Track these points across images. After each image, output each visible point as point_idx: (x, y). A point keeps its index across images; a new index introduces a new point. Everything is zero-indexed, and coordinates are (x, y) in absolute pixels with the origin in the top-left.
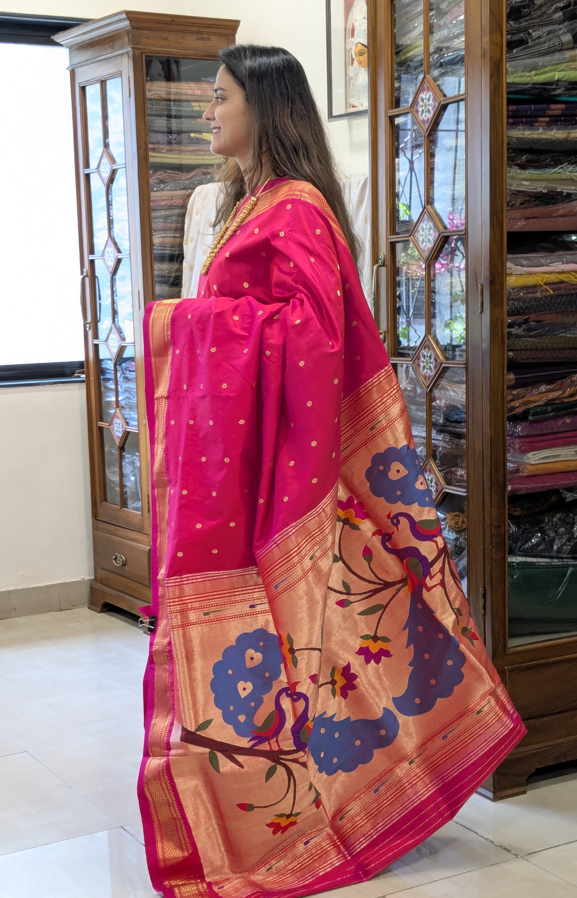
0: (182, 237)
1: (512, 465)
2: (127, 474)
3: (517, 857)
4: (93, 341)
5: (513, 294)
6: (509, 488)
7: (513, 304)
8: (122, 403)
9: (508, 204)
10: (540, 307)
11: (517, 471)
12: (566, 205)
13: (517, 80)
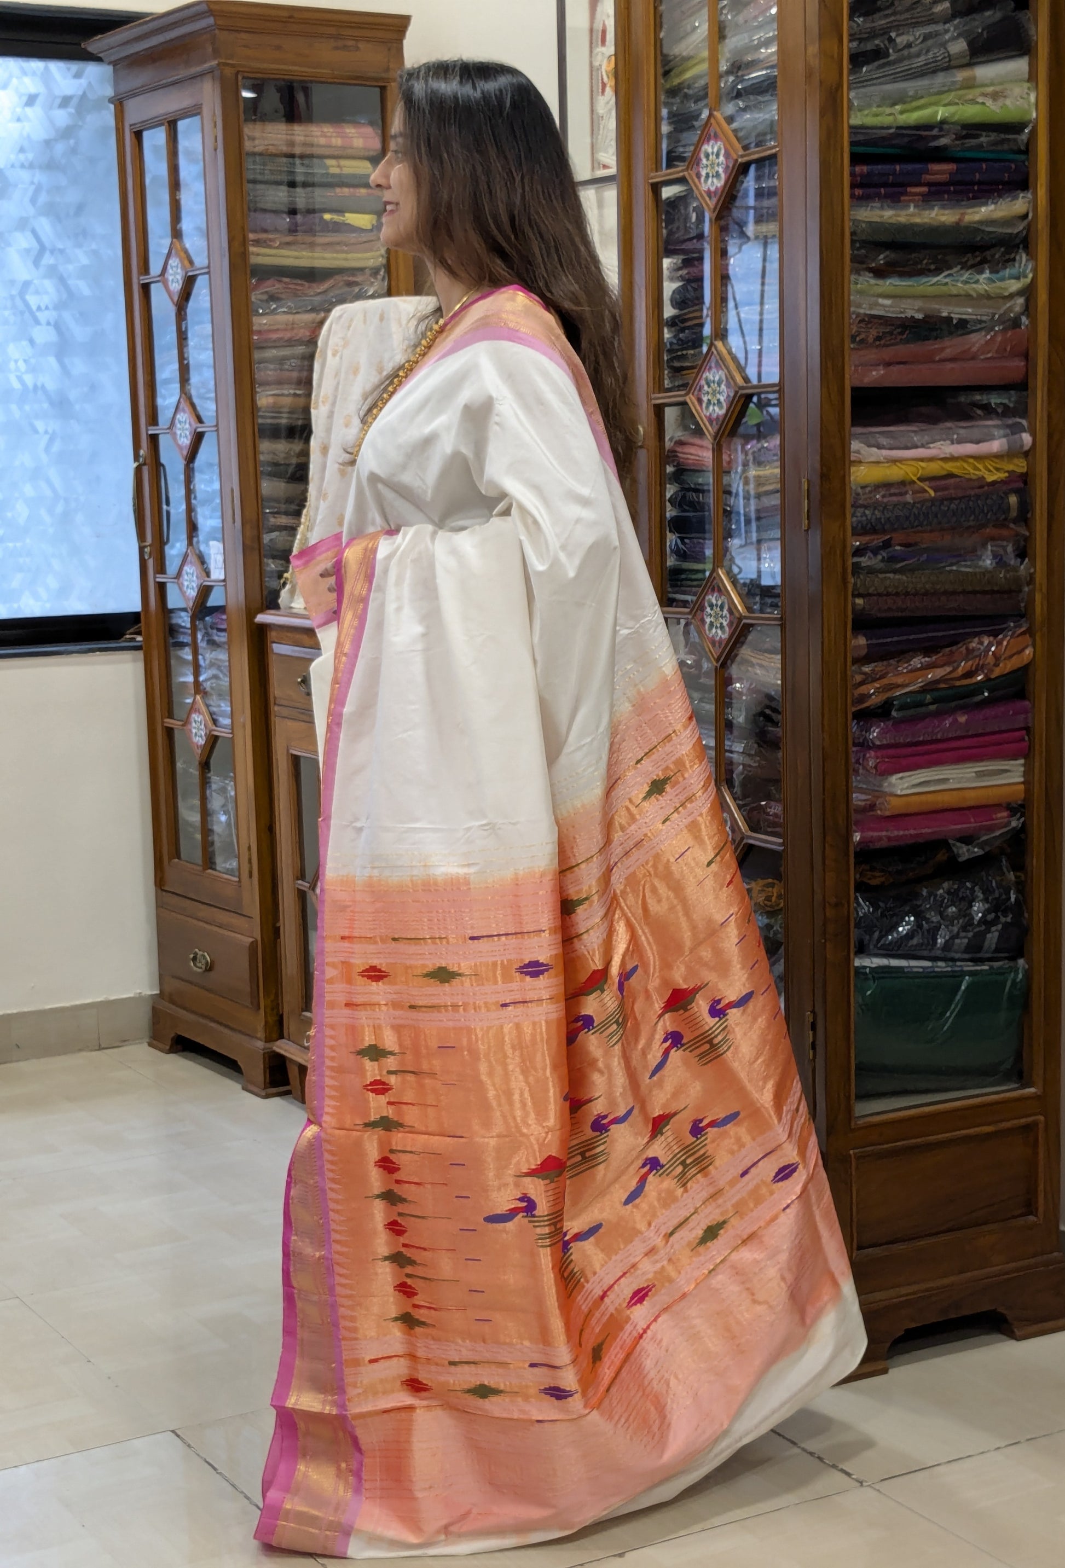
0: (309, 395)
1: (863, 797)
2: (214, 811)
3: (862, 1485)
4: (155, 578)
5: (863, 497)
6: (857, 837)
7: (864, 514)
8: (207, 685)
9: (853, 338)
10: (912, 518)
11: (872, 807)
12: (957, 341)
13: (870, 121)
